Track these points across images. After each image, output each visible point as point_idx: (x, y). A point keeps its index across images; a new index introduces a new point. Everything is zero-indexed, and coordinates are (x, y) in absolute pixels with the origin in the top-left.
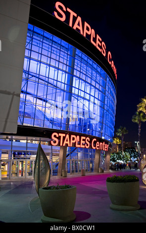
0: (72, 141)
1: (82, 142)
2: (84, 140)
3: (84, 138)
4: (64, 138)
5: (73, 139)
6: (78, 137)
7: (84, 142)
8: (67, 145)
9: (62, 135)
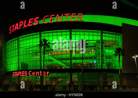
0: (19, 74)
1: (23, 74)
2: (23, 73)
3: (24, 72)
4: (16, 73)
5: (19, 73)
6: (21, 72)
7: (24, 74)
8: (17, 76)
9: (15, 72)
